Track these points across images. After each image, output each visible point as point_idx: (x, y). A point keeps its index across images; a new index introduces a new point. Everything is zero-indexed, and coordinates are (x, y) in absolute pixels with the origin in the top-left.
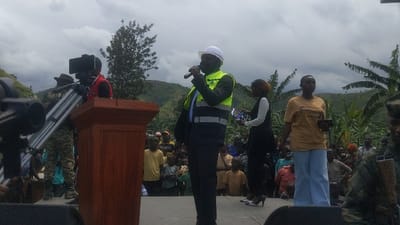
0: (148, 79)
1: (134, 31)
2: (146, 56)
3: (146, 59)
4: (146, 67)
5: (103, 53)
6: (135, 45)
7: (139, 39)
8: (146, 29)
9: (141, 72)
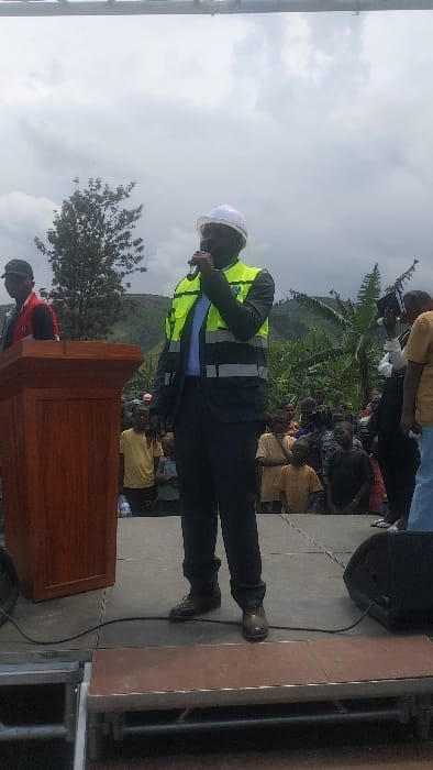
0: (129, 291)
1: (99, 199)
2: (122, 247)
3: (123, 252)
4: (123, 269)
5: (40, 246)
6: (102, 226)
7: (109, 215)
8: (121, 194)
9: (115, 278)
